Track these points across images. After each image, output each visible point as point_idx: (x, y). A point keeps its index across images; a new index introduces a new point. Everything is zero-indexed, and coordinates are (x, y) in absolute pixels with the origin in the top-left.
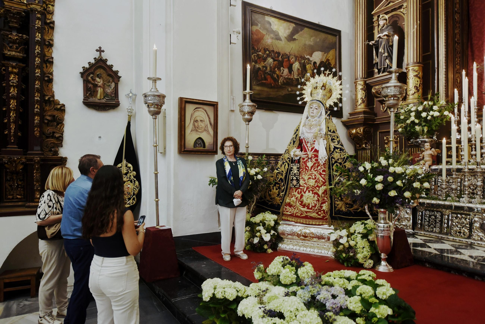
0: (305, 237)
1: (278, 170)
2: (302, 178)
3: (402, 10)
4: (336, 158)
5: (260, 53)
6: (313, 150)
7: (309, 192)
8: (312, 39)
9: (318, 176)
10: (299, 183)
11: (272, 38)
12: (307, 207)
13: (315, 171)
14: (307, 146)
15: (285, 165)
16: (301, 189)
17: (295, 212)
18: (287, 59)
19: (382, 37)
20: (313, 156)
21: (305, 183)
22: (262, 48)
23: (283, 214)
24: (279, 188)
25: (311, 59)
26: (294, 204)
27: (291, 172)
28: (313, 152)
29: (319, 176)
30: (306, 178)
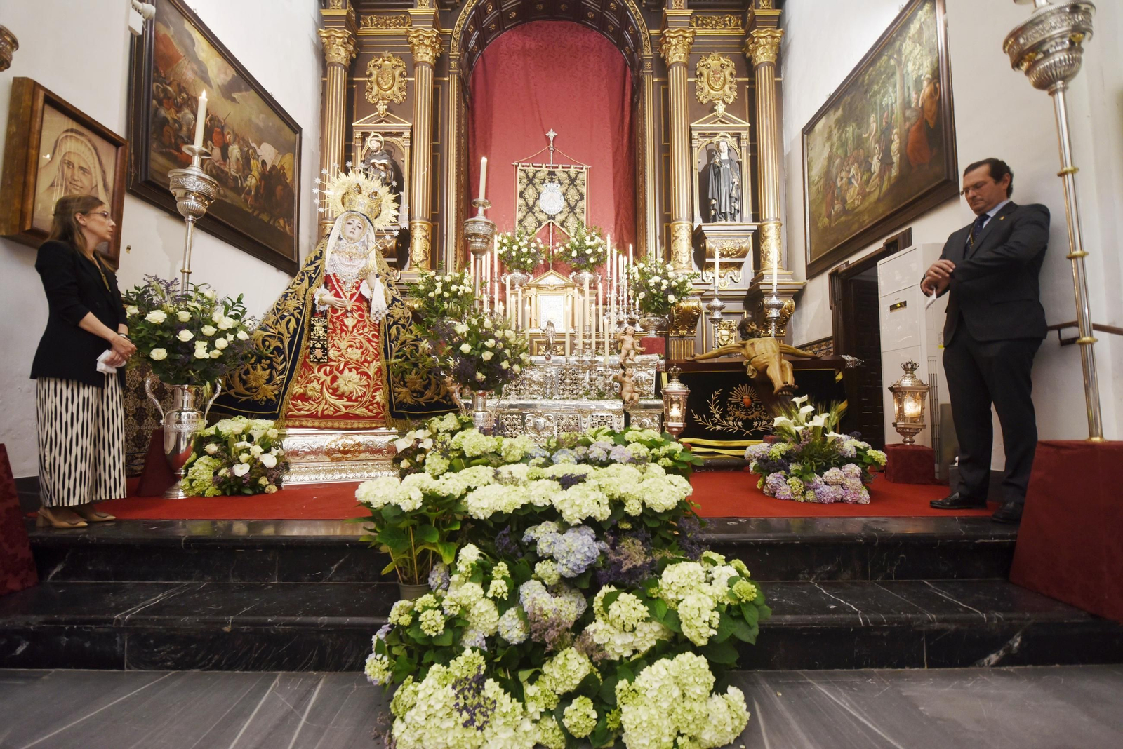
0: (345, 452)
1: (267, 331)
2: (334, 345)
3: (400, 139)
4: (397, 317)
5: (170, 88)
6: (355, 298)
7: (350, 370)
8: (262, 116)
9: (366, 344)
10: (327, 354)
11: (196, 73)
12: (346, 397)
13: (360, 334)
14: (342, 290)
15: (290, 320)
16: (331, 366)
17: (320, 409)
18: (219, 130)
19: (377, 166)
20: (355, 308)
21: (342, 355)
22: (174, 80)
23: (286, 416)
24: (271, 366)
25: (259, 152)
26: (317, 395)
27: (312, 333)
28: (355, 301)
29: (368, 344)
30: (343, 345)
